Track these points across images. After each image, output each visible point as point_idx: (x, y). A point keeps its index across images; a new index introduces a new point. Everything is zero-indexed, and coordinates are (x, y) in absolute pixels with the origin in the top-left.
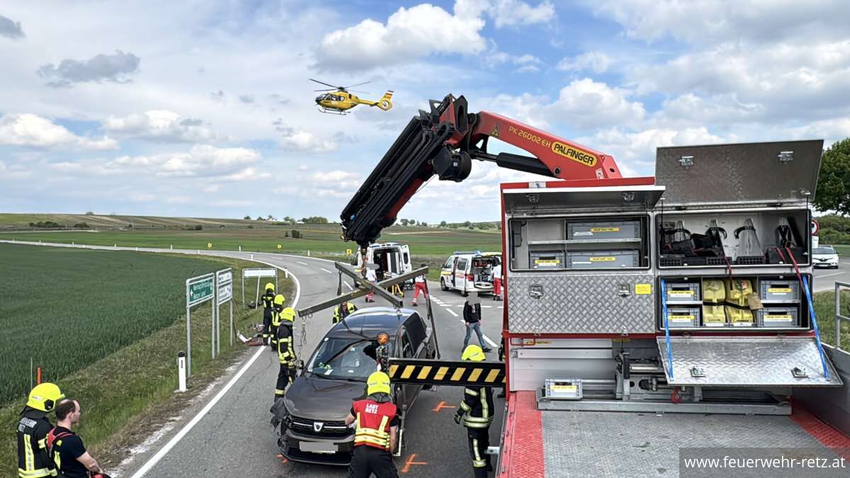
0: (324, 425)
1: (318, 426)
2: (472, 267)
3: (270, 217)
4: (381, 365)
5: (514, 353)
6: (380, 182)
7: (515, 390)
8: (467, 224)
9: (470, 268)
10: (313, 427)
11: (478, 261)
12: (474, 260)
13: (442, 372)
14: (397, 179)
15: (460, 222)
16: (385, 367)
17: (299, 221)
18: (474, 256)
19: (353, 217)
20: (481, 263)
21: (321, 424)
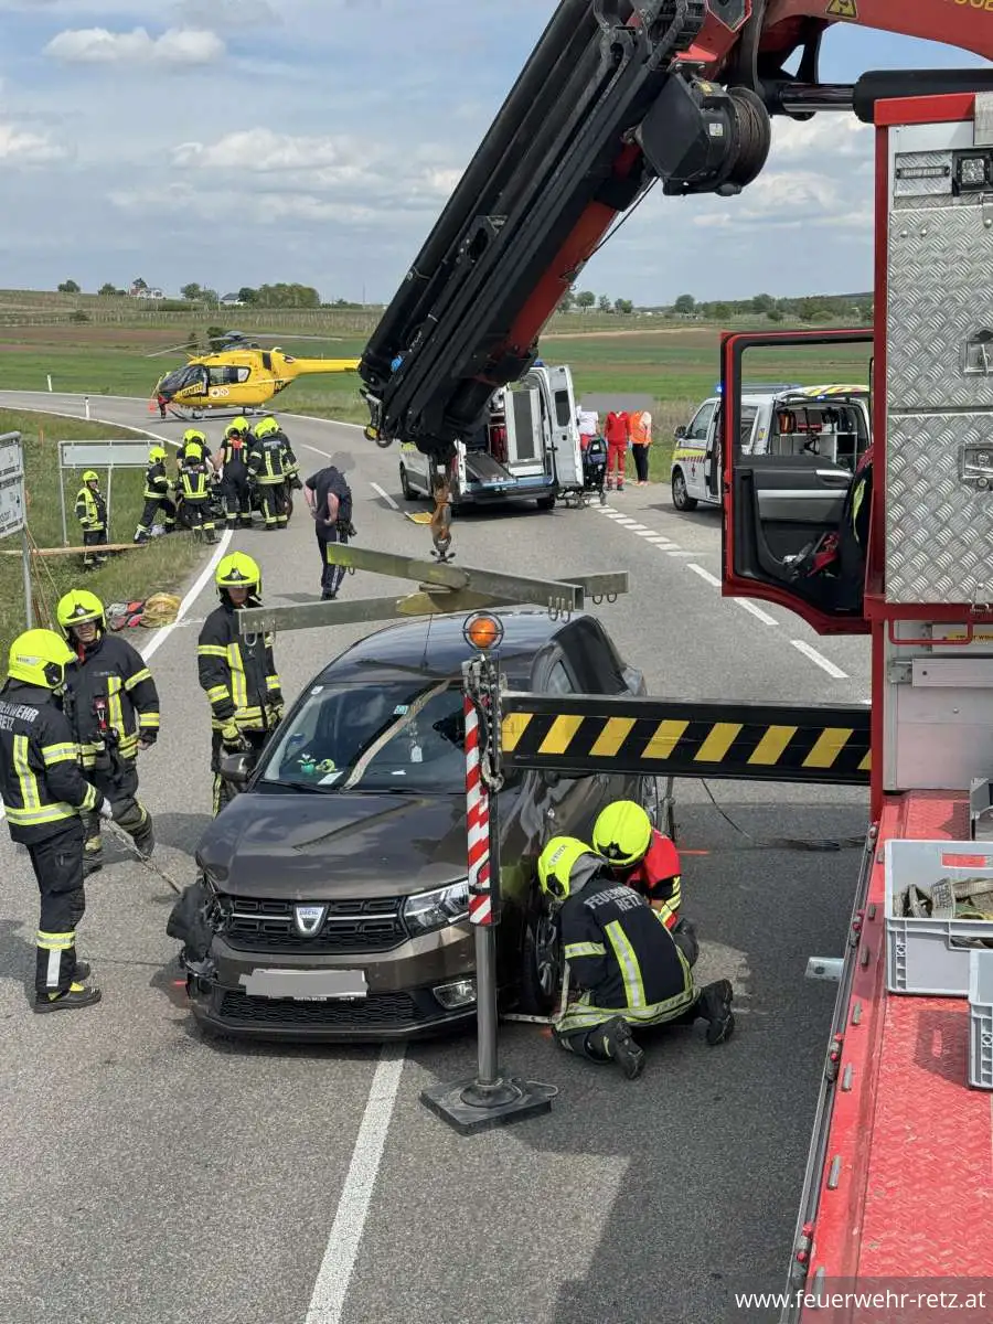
0: (328, 913)
1: (308, 919)
2: (773, 433)
3: (141, 284)
4: (479, 712)
5: (901, 672)
6: (474, 231)
7: (902, 786)
8: (760, 305)
9: (765, 435)
10: (294, 923)
11: (791, 415)
12: (781, 413)
13: (668, 735)
14: (525, 213)
15: (740, 299)
16: (490, 719)
17: (229, 297)
18: (780, 396)
19: (397, 363)
20: (801, 419)
21: (317, 913)
